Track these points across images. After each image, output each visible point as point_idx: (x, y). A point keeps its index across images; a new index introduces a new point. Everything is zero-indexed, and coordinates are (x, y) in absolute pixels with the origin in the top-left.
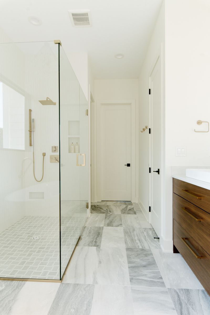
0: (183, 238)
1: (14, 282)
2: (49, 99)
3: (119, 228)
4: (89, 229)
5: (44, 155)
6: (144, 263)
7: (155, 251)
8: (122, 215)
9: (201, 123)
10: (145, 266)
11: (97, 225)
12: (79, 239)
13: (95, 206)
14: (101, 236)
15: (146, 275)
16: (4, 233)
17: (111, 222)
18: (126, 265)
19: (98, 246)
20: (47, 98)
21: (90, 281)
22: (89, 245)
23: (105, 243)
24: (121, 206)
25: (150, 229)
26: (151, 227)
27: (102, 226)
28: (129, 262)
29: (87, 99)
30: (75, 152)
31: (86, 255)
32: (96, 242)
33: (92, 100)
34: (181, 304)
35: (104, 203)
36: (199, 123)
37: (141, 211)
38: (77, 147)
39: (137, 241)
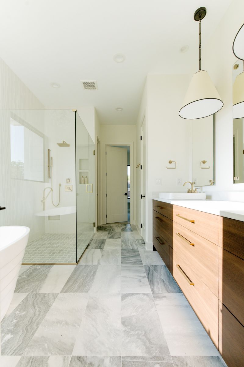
0: (156, 237)
1: (45, 265)
2: (65, 142)
3: (118, 239)
4: (96, 240)
5: (60, 185)
6: (132, 255)
7: (141, 250)
8: (122, 232)
9: (171, 162)
10: (132, 257)
11: (102, 238)
12: (88, 245)
13: (101, 227)
14: (104, 244)
15: (132, 260)
16: (31, 243)
17: (113, 236)
18: (120, 256)
19: (101, 248)
20: (64, 141)
21: (95, 263)
22: (95, 248)
23: (107, 247)
24: (121, 227)
25: (141, 239)
26: (142, 238)
27: (106, 238)
28: (122, 255)
29: (94, 142)
30: (84, 183)
31: (93, 253)
32: (100, 246)
33: (98, 142)
34: (149, 271)
35: (108, 225)
36: (170, 162)
37: (137, 230)
38: (86, 179)
39: (130, 246)
